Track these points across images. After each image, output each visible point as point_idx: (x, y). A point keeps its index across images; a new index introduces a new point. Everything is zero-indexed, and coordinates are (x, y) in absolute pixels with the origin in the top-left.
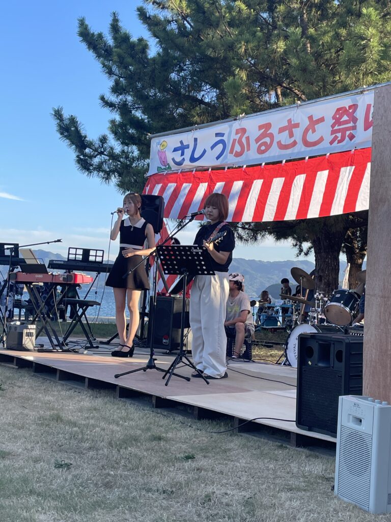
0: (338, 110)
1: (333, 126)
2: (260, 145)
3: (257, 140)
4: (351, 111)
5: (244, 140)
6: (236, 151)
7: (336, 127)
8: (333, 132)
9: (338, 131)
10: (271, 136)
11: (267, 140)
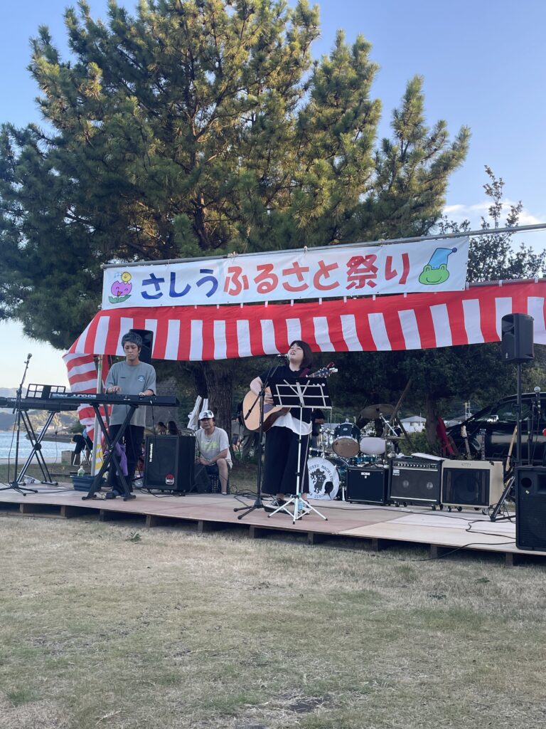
0: (353, 259)
1: (349, 273)
2: (261, 284)
3: (257, 280)
4: (368, 260)
5: (240, 279)
6: (231, 290)
7: (353, 275)
8: (350, 279)
9: (356, 278)
10: (275, 278)
11: (270, 281)
